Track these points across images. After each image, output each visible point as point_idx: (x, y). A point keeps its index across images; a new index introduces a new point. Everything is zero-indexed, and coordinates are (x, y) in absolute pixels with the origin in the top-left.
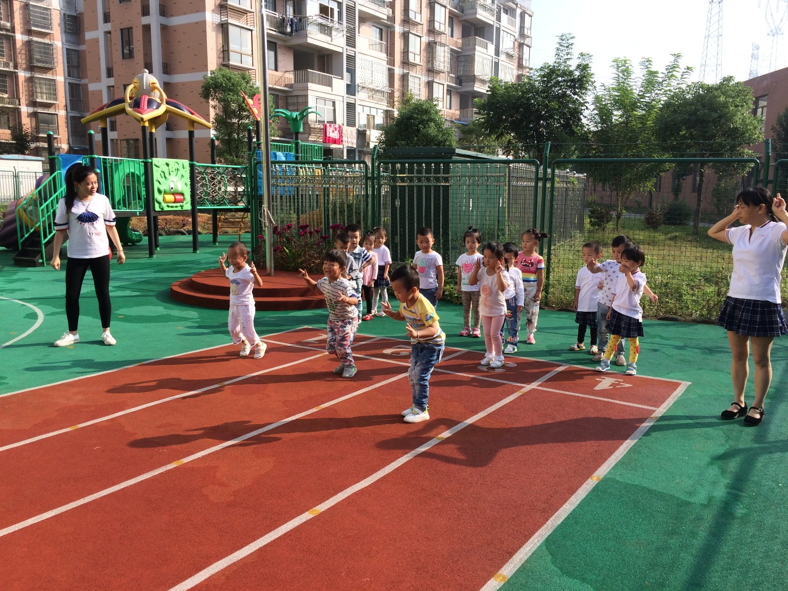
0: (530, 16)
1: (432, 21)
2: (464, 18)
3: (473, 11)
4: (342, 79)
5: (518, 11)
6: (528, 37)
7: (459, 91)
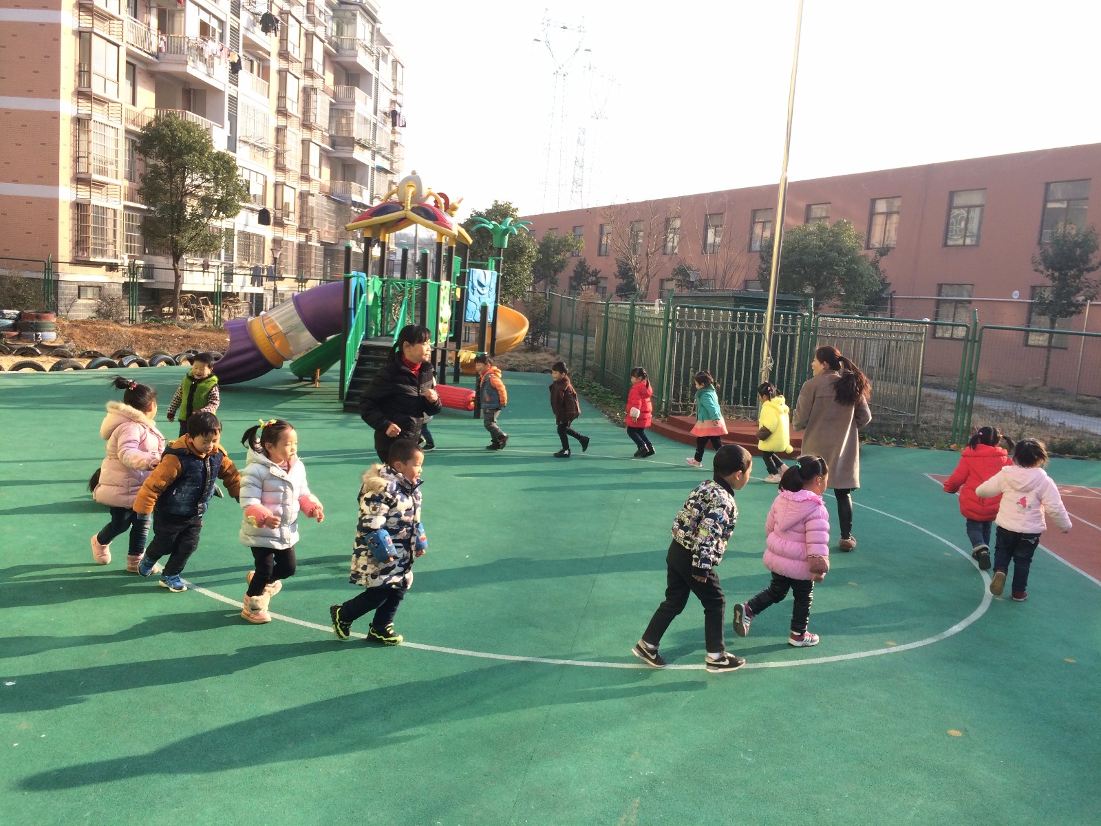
0: (403, 67)
1: (309, 58)
2: (339, 59)
3: (352, 53)
4: (223, 128)
5: (390, 58)
6: (400, 93)
7: (330, 155)
